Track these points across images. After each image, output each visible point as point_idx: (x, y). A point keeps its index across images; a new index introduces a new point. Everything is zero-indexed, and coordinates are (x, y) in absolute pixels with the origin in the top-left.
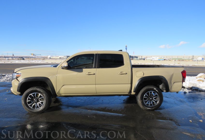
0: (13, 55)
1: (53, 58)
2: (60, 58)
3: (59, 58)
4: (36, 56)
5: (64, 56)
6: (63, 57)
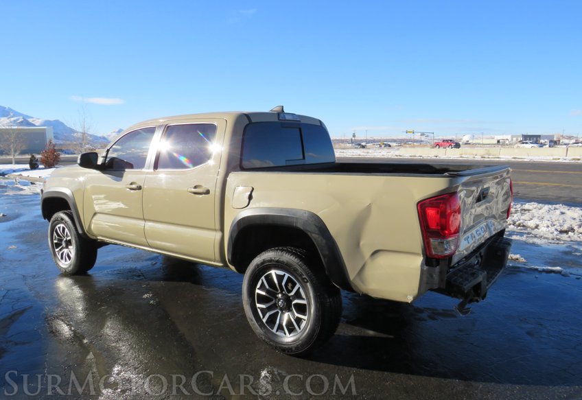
0: (354, 136)
1: (475, 141)
2: (498, 142)
3: (496, 142)
4: (428, 136)
5: (512, 137)
6: (509, 137)
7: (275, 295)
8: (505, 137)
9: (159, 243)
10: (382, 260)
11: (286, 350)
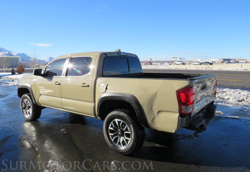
0: (151, 60)
2: (213, 62)
5: (219, 60)
6: (217, 60)
7: (117, 130)
8: (216, 60)
9: (67, 107)
10: (162, 115)
11: (122, 153)
